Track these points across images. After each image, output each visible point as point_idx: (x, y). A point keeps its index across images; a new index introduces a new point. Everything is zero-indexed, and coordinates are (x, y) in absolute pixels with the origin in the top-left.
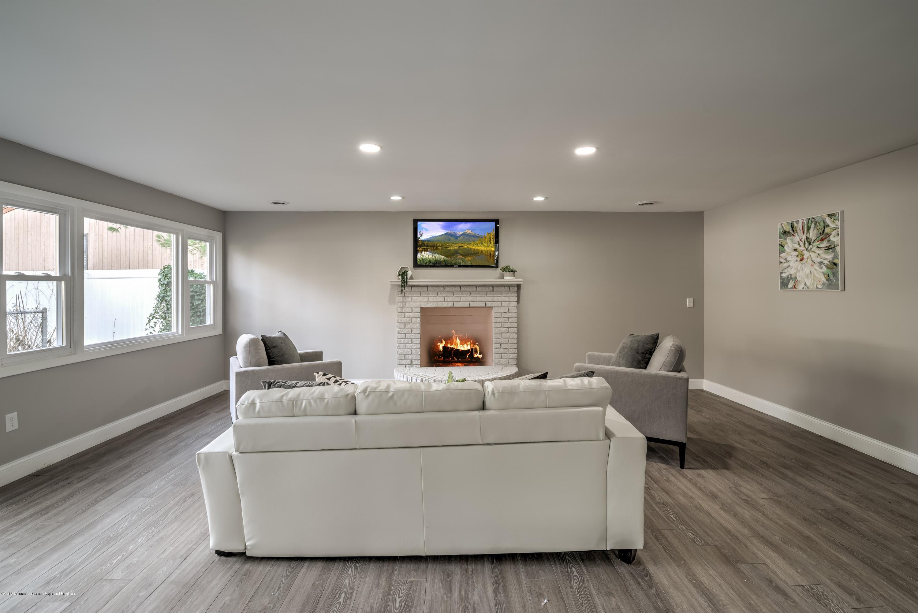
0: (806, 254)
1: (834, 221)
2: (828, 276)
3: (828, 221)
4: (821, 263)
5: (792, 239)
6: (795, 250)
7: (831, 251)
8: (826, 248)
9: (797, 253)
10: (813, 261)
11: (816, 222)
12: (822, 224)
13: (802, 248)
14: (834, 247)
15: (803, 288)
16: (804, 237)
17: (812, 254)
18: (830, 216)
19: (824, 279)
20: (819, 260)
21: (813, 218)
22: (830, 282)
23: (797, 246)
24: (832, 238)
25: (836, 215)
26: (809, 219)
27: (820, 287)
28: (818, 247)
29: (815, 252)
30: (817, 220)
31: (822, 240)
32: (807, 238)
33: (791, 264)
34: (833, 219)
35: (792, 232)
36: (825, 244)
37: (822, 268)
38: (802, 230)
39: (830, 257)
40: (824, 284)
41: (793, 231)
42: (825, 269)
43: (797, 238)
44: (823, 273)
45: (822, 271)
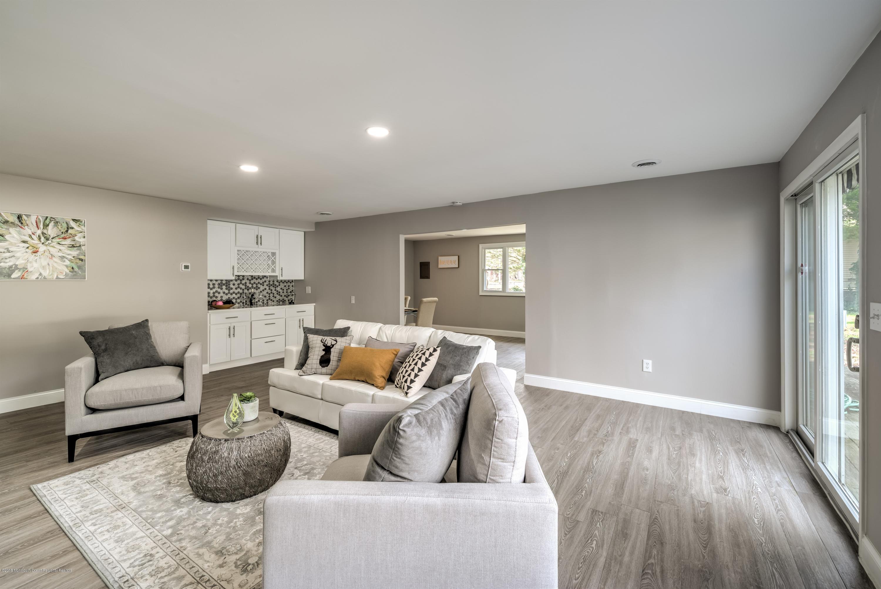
0: (42, 248)
1: (80, 226)
2: (73, 268)
3: (72, 224)
4: (62, 258)
5: (20, 231)
6: (24, 242)
7: (75, 248)
8: (70, 246)
9: (26, 245)
10: (52, 255)
11: (57, 222)
12: (65, 225)
13: (36, 241)
14: (80, 246)
15: (38, 278)
16: (39, 232)
17: (51, 249)
18: (74, 220)
19: (68, 271)
20: (60, 254)
21: (51, 218)
22: (75, 273)
23: (27, 238)
24: (76, 238)
25: (82, 222)
26: (47, 217)
27: (61, 276)
28: (59, 244)
29: (54, 247)
30: (57, 220)
31: (65, 238)
32: (43, 233)
33: (18, 255)
34: (78, 224)
35: (20, 224)
36: (68, 242)
37: (64, 261)
38: (35, 225)
39: (75, 252)
40: (66, 275)
41: (22, 223)
42: (67, 263)
43: (28, 231)
44: (67, 266)
45: (65, 263)
